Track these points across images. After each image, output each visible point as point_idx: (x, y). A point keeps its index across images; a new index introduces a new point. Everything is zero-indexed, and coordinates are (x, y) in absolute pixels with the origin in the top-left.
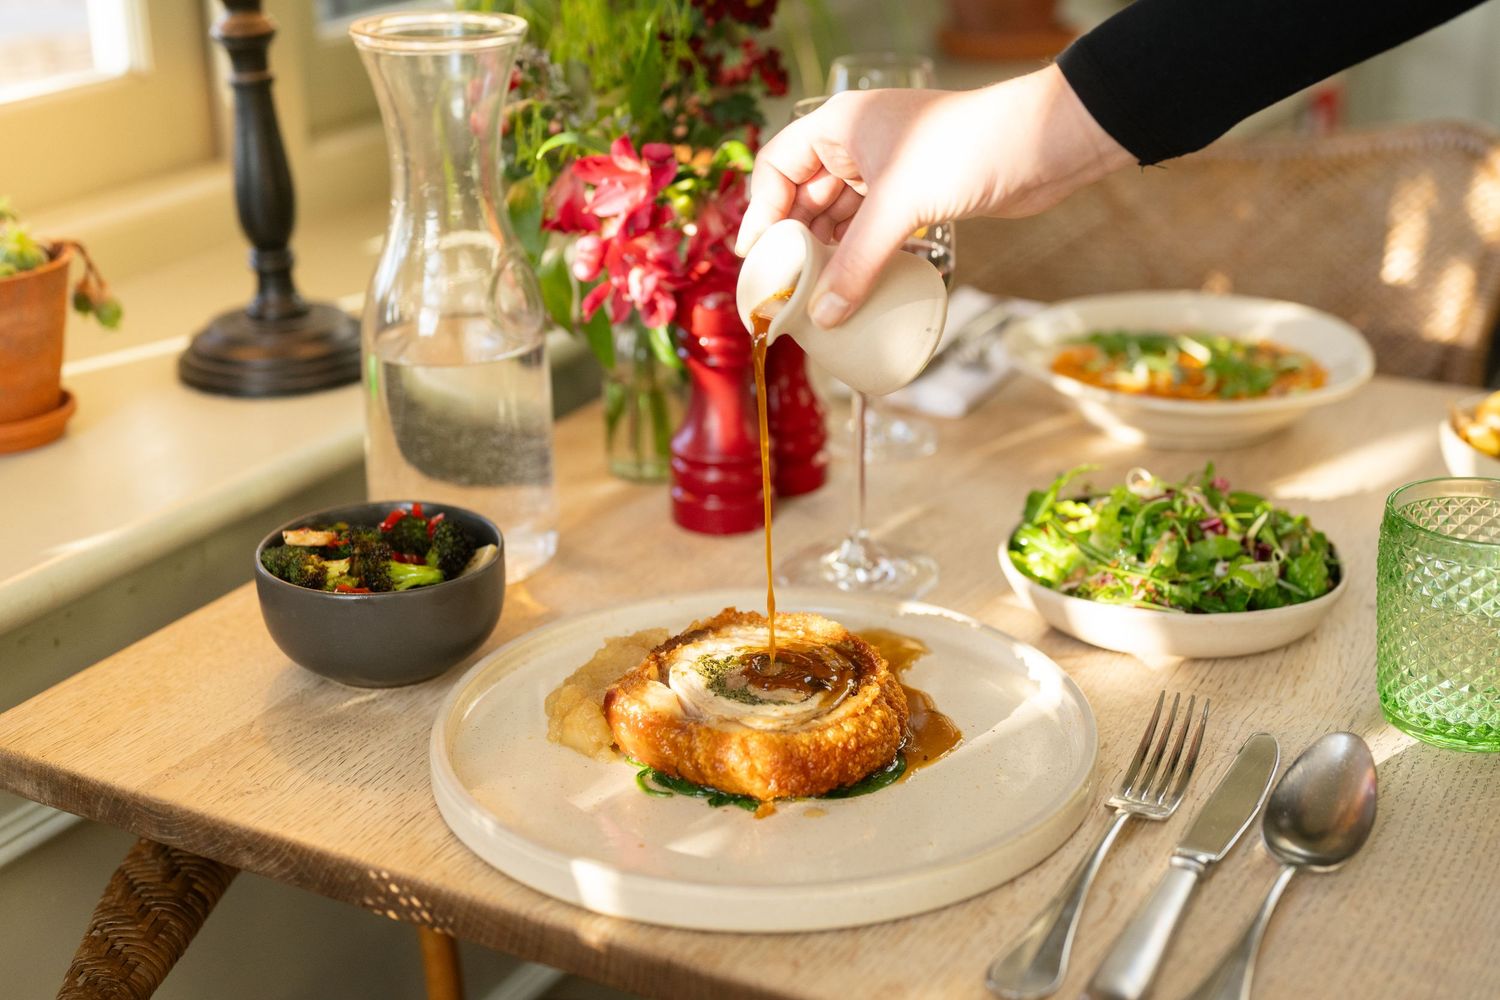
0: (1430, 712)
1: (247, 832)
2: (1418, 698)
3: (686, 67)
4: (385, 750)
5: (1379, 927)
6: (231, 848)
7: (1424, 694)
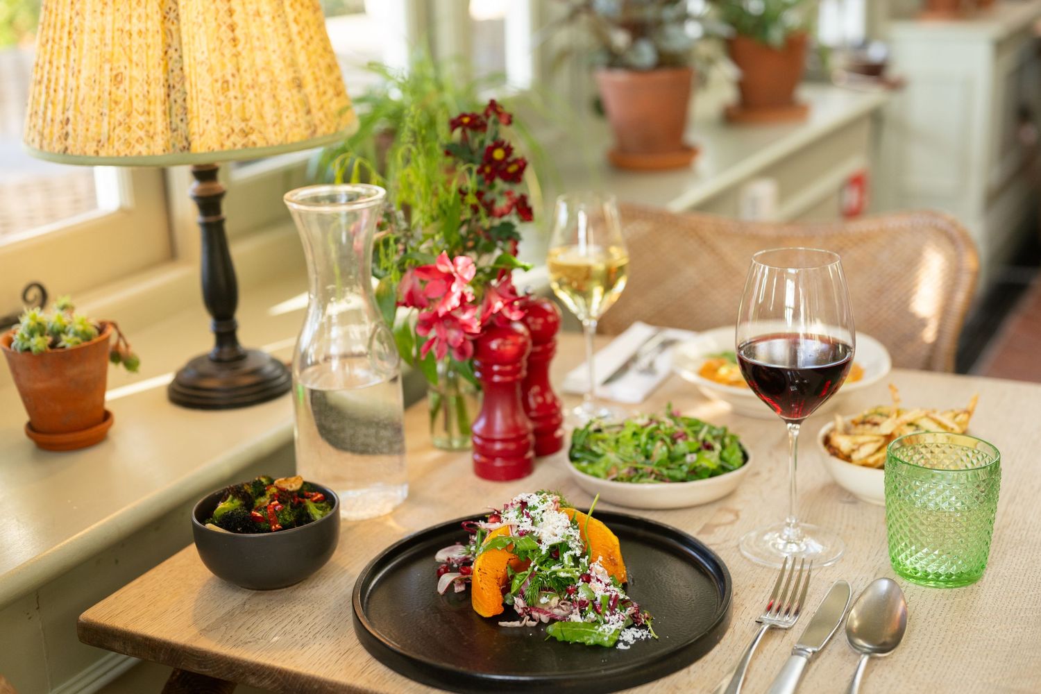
0: (918, 566)
1: (252, 664)
2: (911, 559)
3: (475, 209)
4: (324, 615)
5: (891, 686)
6: (242, 674)
7: (914, 557)
